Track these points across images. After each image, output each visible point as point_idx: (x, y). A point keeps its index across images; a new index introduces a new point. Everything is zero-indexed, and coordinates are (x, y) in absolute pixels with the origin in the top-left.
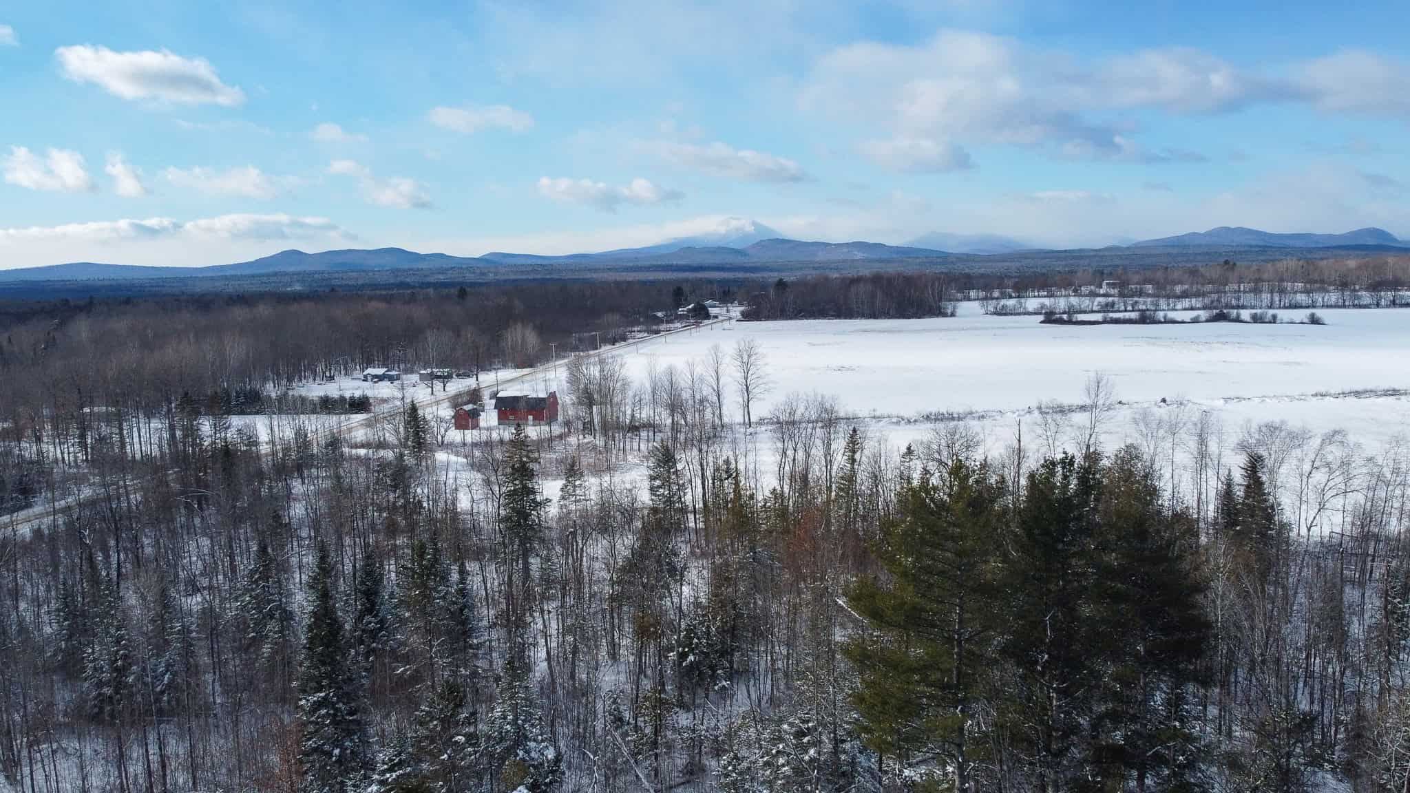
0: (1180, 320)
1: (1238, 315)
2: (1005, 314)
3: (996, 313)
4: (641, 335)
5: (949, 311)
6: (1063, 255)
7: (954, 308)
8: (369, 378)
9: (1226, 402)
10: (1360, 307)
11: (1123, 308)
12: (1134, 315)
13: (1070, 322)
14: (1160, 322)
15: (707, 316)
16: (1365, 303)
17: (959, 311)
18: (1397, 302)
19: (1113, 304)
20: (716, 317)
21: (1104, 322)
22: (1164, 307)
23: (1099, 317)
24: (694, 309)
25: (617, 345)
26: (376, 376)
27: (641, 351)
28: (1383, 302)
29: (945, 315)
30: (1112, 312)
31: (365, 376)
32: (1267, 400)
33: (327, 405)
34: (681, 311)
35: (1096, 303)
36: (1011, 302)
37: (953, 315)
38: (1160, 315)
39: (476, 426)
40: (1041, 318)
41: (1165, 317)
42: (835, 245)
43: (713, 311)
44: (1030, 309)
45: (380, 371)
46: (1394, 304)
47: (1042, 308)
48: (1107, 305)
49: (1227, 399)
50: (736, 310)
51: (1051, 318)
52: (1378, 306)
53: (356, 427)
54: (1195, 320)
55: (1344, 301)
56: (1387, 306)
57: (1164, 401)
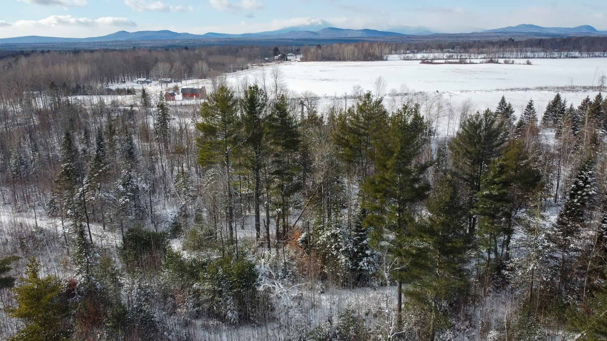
0: (475, 62)
1: (498, 61)
2: (408, 60)
3: (405, 59)
4: (255, 67)
5: (385, 58)
6: (452, 36)
7: (387, 57)
8: (139, 82)
9: (461, 92)
10: (553, 58)
11: (456, 58)
12: (458, 61)
13: (432, 63)
14: (468, 63)
15: (287, 60)
16: (555, 56)
17: (389, 58)
18: (568, 56)
19: (452, 56)
20: (290, 60)
21: (445, 63)
22: (473, 57)
23: (443, 61)
24: (281, 57)
25: (244, 70)
26: (141, 82)
27: (252, 73)
28: (562, 56)
29: (383, 60)
30: (452, 59)
31: (138, 81)
32: (477, 92)
33: (119, 92)
34: (276, 57)
35: (445, 56)
36: (411, 55)
37: (386, 60)
38: (468, 61)
39: (174, 100)
40: (420, 61)
41: (470, 61)
42: (356, 30)
43: (289, 58)
44: (418, 58)
45: (143, 79)
46: (567, 57)
47: (423, 57)
48: (450, 56)
49: (462, 91)
50: (299, 57)
51: (424, 61)
52: (560, 57)
53: (128, 99)
54: (481, 63)
55: (547, 56)
56: (564, 58)
57: (437, 92)
